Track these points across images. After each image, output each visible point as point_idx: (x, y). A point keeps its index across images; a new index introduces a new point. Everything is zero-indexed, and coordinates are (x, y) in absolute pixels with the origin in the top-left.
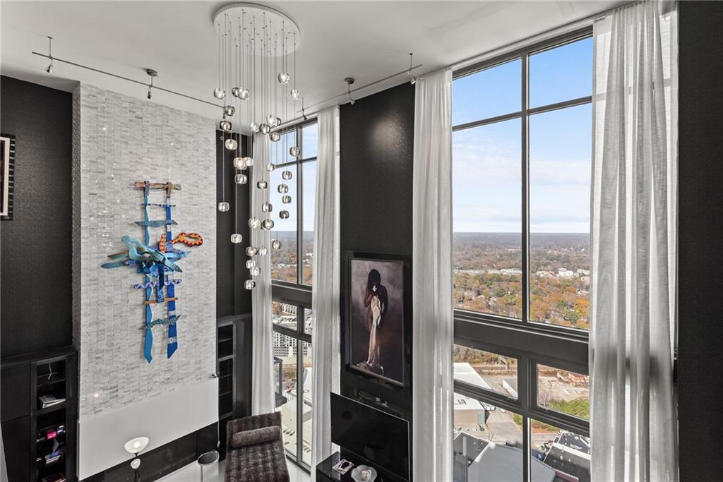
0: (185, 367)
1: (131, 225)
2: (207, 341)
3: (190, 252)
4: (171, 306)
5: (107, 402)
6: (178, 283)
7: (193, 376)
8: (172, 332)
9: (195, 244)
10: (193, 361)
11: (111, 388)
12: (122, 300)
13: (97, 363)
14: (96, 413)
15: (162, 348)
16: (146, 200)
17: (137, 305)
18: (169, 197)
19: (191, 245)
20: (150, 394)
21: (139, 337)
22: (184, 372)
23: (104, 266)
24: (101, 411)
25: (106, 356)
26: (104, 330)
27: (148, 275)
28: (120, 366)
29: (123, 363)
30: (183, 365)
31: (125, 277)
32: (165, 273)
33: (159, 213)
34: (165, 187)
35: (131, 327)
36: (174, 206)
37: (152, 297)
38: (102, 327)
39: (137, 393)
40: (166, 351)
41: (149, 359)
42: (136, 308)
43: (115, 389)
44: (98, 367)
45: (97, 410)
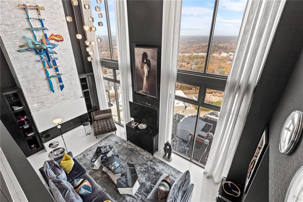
0: (69, 94)
1: (24, 30)
2: (76, 84)
3: (58, 44)
4: (57, 70)
5: (41, 107)
6: (57, 59)
7: (74, 97)
8: (60, 80)
9: (60, 40)
10: (72, 92)
12: (33, 67)
13: (31, 93)
14: (37, 111)
15: (58, 87)
16: (28, 16)
17: (41, 69)
18: (40, 14)
19: (58, 41)
20: (57, 104)
21: (46, 83)
22: (70, 96)
23: (18, 51)
24: (39, 110)
25: (34, 91)
26: (29, 80)
27: (41, 56)
28: (42, 94)
29: (42, 93)
30: (68, 94)
31: (31, 57)
32: (50, 55)
33: (37, 24)
34: (36, 8)
35: (41, 79)
36: (44, 19)
37: (47, 66)
38: (28, 79)
39: (52, 103)
40: (60, 88)
41: (54, 92)
42: (40, 71)
43: (42, 103)
44: (32, 95)
45: (38, 110)
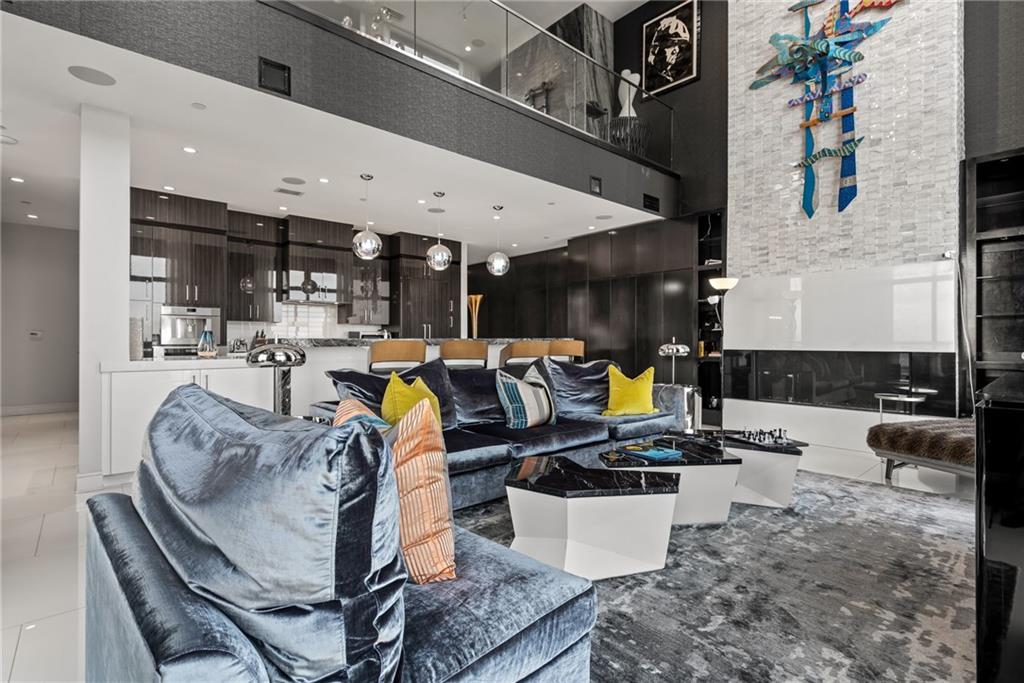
0: (877, 234)
3: (887, 19)
4: (848, 123)
5: (756, 266)
6: (858, 82)
8: (848, 167)
10: (895, 223)
11: (761, 249)
12: (774, 129)
13: (744, 214)
17: (794, 133)
19: (888, 6)
20: (812, 268)
21: (797, 179)
22: (877, 241)
23: (752, 87)
24: (748, 276)
25: (755, 206)
26: (752, 171)
27: (808, 83)
28: (772, 220)
29: (773, 216)
30: (874, 230)
31: (777, 96)
32: (835, 72)
38: (750, 168)
39: (795, 261)
40: (837, 202)
41: (811, 214)
42: (791, 137)
43: (764, 251)
44: (746, 219)
45: (745, 273)
